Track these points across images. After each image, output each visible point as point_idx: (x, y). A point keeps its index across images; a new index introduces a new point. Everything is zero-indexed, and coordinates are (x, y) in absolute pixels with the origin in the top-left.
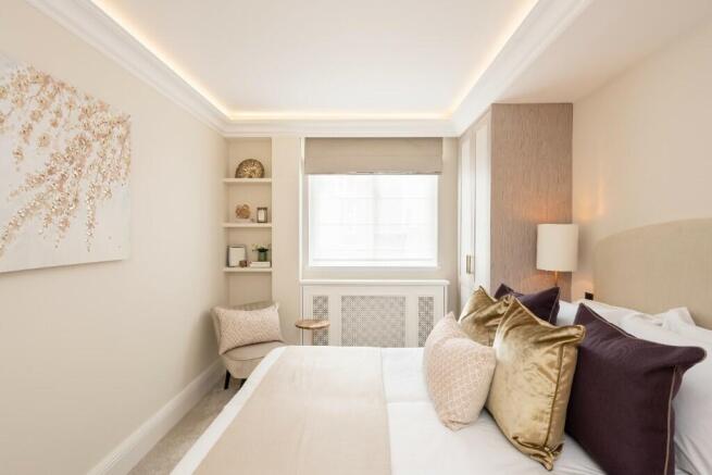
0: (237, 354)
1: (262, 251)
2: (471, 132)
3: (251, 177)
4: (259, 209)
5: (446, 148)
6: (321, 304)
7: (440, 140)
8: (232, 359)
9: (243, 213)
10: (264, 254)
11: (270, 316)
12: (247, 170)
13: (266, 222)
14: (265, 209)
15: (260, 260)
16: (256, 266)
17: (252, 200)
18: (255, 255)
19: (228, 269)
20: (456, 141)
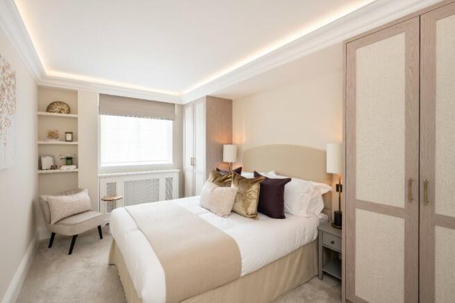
0: (66, 221)
1: (69, 159)
2: (193, 104)
3: (60, 112)
4: (67, 133)
5: (177, 109)
6: (112, 187)
7: (174, 104)
8: (63, 224)
9: (52, 135)
10: (70, 160)
11: (83, 196)
12: (58, 108)
13: (72, 141)
14: (71, 133)
15: (67, 164)
16: (65, 168)
17: (61, 127)
18: (64, 161)
19: (41, 171)
20: (182, 107)
